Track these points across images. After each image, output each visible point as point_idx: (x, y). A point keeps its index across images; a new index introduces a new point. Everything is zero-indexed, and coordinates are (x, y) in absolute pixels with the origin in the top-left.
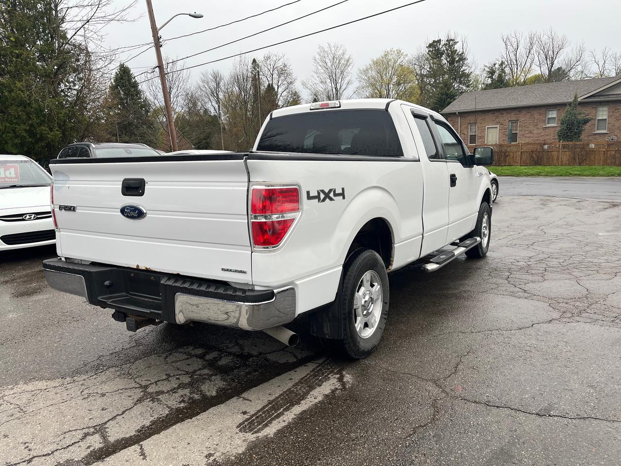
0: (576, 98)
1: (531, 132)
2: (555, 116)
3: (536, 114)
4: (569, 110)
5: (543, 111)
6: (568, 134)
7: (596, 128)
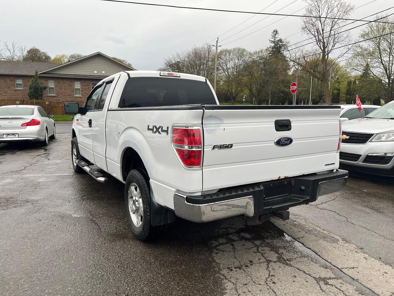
0: (36, 73)
1: (6, 92)
2: (21, 83)
3: (8, 80)
4: (33, 80)
5: (12, 78)
6: (36, 95)
7: (48, 93)
